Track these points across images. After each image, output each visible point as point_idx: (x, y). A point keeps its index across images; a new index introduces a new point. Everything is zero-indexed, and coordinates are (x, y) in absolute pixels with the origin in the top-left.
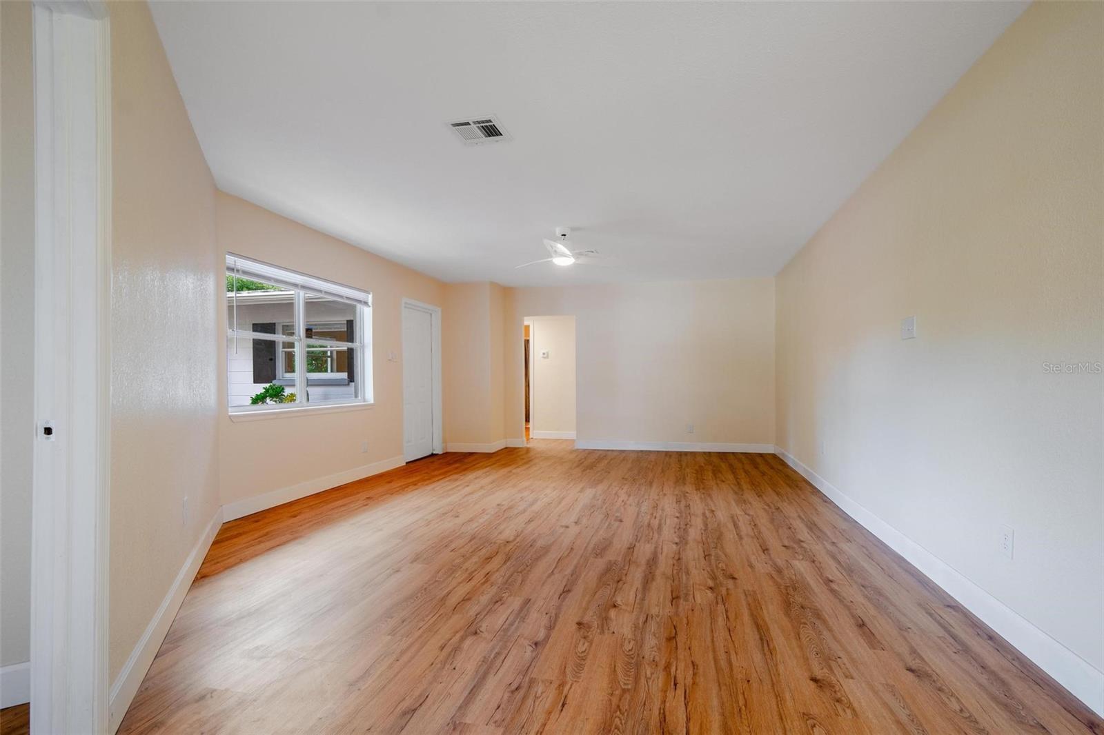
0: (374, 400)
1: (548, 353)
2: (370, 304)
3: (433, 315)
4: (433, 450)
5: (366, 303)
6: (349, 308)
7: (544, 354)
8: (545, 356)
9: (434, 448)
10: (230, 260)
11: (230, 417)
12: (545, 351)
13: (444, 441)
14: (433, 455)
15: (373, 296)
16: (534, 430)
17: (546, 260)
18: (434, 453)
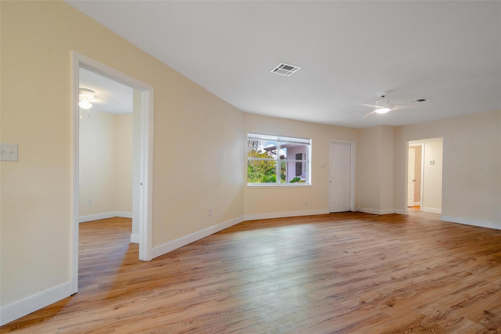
0: (312, 184)
1: (434, 162)
2: (311, 144)
3: (352, 145)
4: (350, 209)
5: (309, 144)
6: (303, 147)
7: (431, 162)
8: (432, 163)
9: (351, 208)
10: (249, 135)
11: (248, 186)
12: (432, 160)
13: (356, 206)
14: (350, 211)
15: (312, 140)
16: (423, 206)
17: (372, 112)
18: (351, 210)
